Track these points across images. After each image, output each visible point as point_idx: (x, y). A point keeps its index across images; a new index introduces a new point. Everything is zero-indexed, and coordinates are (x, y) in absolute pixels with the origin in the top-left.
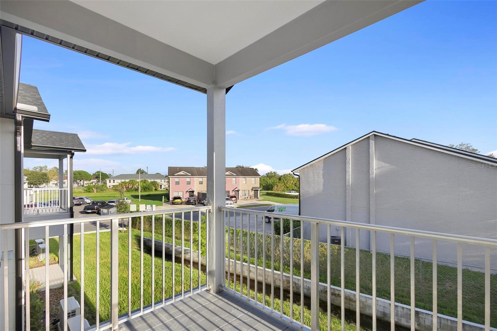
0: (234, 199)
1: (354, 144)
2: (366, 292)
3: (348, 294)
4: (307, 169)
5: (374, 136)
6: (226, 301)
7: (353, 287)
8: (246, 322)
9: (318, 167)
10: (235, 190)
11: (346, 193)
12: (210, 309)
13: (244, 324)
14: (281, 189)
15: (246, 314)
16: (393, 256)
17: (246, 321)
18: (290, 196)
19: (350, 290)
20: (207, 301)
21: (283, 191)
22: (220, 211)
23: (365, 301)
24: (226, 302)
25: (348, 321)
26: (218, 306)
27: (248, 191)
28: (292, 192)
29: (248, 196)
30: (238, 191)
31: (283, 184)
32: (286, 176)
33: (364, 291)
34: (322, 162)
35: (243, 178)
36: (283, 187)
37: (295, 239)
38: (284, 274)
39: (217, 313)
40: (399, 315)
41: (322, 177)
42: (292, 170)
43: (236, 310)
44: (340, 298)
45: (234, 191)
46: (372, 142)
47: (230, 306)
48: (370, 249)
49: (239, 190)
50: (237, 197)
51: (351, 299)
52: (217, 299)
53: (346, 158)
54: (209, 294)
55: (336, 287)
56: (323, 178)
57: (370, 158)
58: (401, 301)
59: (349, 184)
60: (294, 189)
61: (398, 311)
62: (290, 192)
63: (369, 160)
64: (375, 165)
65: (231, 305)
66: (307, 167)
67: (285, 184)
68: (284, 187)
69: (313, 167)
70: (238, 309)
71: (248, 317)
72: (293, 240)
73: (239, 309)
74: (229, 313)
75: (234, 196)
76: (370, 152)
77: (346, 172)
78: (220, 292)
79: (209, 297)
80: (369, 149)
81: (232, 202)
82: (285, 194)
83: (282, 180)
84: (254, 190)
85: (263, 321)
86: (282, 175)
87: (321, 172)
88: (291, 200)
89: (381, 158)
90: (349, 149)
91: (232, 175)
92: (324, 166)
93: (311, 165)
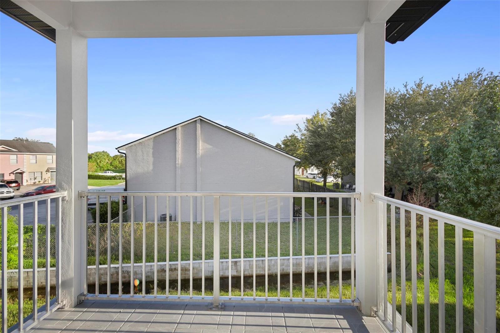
0: (14, 185)
1: (183, 125)
2: (198, 258)
3: (185, 265)
4: (135, 147)
5: (200, 120)
6: (97, 310)
7: (187, 258)
8: (139, 320)
9: (148, 145)
10: (15, 172)
11: (176, 171)
12: (77, 329)
13: (137, 323)
14: (92, 170)
15: (134, 312)
16: (219, 222)
17: (139, 318)
18: (104, 177)
19: (184, 261)
20: (66, 322)
21: (95, 172)
22: (81, 197)
23: (198, 267)
24: (98, 312)
25: (186, 290)
26: (89, 321)
27: (40, 173)
28: (108, 172)
29: (40, 180)
30: (21, 173)
31: (95, 164)
32: (98, 153)
33: (197, 258)
34: (152, 141)
35: (31, 156)
36: (95, 167)
37: (125, 223)
38: (112, 266)
39: (93, 329)
40: (224, 269)
41: (152, 155)
42: (117, 148)
43: (119, 314)
44: (177, 271)
45: (13, 174)
46: (198, 125)
47: (107, 314)
48: (196, 220)
49: (24, 172)
50: (20, 182)
51: (186, 268)
52: (82, 313)
53: (176, 138)
54: (64, 312)
55: (172, 262)
56: (153, 157)
57: (197, 140)
58: (224, 257)
59: (179, 162)
60: (110, 169)
61: (223, 266)
62: (106, 173)
63: (196, 141)
64: (201, 146)
65: (107, 312)
66: (135, 145)
67: (97, 163)
68: (97, 167)
69: (142, 145)
70: (120, 312)
71: (139, 314)
72: (123, 225)
73: (122, 311)
74: (111, 321)
75: (13, 180)
76: (197, 135)
77: (176, 151)
78: (81, 303)
79: (65, 315)
80: (196, 131)
81: (11, 190)
82: (98, 175)
83: (93, 159)
84: (51, 172)
85: (158, 311)
86: (93, 153)
87: (151, 151)
88: (108, 181)
89: (205, 141)
90: (179, 129)
91: (9, 151)
92: (153, 145)
93: (140, 142)
